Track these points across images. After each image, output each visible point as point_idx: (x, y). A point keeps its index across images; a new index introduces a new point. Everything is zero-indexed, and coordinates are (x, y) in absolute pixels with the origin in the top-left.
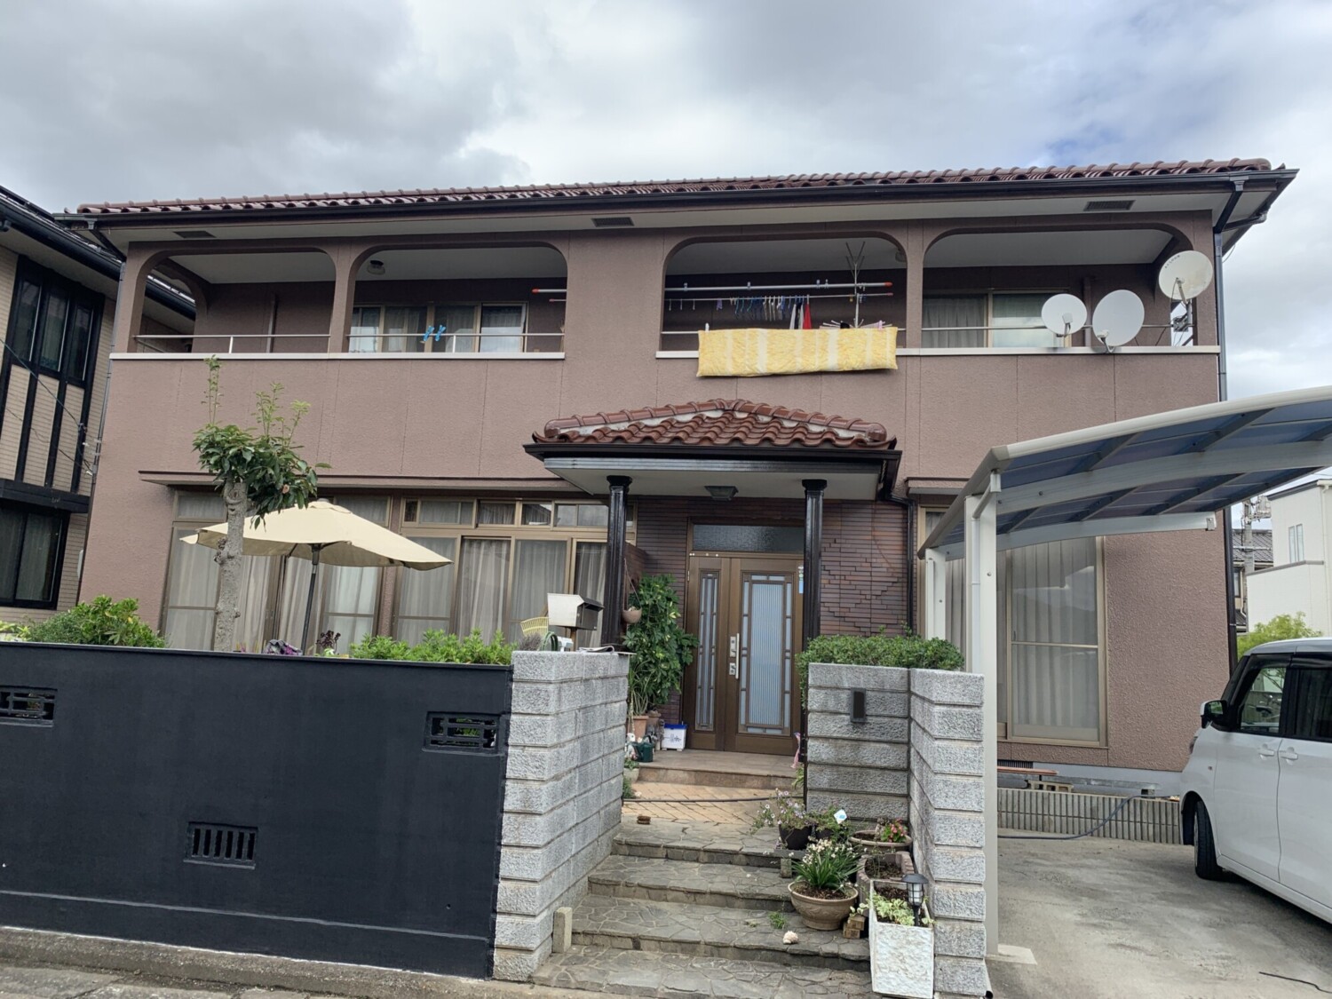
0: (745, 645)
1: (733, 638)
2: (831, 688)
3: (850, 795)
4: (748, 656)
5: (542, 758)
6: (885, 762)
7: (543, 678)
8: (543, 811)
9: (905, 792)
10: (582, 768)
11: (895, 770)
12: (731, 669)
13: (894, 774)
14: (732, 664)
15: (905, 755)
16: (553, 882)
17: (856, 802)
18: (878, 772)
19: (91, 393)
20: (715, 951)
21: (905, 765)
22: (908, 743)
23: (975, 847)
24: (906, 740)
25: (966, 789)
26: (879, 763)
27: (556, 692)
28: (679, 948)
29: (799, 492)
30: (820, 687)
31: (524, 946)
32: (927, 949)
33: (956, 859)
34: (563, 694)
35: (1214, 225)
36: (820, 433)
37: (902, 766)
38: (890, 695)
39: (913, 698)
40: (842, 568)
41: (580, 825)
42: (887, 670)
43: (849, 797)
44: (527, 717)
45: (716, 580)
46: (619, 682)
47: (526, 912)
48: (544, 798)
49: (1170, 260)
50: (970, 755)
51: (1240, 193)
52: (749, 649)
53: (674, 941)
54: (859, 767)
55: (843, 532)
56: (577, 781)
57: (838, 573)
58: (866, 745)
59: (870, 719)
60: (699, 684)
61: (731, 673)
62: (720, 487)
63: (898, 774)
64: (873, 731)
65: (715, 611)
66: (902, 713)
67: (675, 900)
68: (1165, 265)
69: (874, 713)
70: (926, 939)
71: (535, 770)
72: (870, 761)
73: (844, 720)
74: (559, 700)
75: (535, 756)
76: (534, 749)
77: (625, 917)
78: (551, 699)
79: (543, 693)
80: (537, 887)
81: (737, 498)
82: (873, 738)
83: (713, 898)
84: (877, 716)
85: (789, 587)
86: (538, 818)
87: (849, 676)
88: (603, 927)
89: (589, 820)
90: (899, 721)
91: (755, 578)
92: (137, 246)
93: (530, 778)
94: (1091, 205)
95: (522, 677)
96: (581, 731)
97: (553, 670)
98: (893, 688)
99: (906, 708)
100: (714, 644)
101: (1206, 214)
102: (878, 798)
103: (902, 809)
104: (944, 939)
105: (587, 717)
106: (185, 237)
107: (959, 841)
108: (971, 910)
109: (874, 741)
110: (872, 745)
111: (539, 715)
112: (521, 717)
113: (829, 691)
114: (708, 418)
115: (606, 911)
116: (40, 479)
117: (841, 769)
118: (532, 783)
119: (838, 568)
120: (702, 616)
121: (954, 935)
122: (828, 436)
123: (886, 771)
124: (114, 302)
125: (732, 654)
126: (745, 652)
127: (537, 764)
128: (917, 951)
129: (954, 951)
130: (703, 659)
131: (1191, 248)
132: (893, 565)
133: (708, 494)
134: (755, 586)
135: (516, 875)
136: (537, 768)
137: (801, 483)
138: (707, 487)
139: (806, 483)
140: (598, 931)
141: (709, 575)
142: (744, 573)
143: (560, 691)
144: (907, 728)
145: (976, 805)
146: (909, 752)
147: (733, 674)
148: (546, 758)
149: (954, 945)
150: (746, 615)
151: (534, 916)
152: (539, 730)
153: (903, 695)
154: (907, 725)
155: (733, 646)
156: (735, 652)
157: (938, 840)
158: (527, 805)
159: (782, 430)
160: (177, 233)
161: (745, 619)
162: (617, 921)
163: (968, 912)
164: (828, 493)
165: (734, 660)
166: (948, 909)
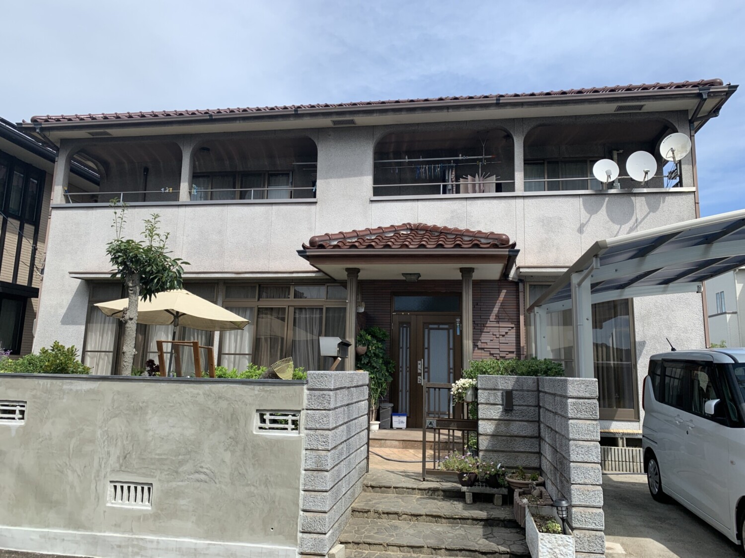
0: (426, 365)
1: (419, 362)
2: (491, 389)
3: (505, 453)
4: (428, 372)
5: (327, 436)
6: (525, 433)
7: (326, 388)
8: (329, 469)
9: (538, 450)
10: (347, 441)
11: (531, 437)
12: (419, 380)
13: (531, 440)
14: (419, 377)
15: (537, 428)
16: (334, 511)
17: (509, 457)
18: (522, 439)
19: (38, 228)
20: (434, 552)
21: (537, 435)
22: (539, 422)
23: (596, 485)
24: (537, 419)
25: (589, 449)
26: (522, 434)
27: (334, 396)
28: (411, 550)
29: (458, 276)
30: (485, 389)
31: (319, 552)
32: (571, 548)
33: (585, 492)
34: (337, 397)
35: (690, 118)
36: (470, 241)
37: (535, 435)
38: (526, 393)
39: (541, 394)
40: (482, 320)
41: (347, 476)
42: (525, 378)
43: (504, 454)
44: (317, 411)
45: (408, 328)
46: (364, 389)
47: (320, 531)
48: (329, 460)
49: (666, 138)
50: (591, 428)
51: (706, 99)
52: (428, 368)
53: (408, 546)
54: (509, 436)
55: (482, 299)
56: (345, 449)
57: (480, 322)
58: (514, 423)
59: (515, 408)
60: (400, 388)
61: (418, 382)
62: (411, 274)
63: (533, 440)
64: (517, 414)
65: (408, 346)
66: (534, 403)
67: (405, 520)
68: (663, 141)
69: (518, 404)
70: (570, 542)
71: (323, 444)
72: (516, 433)
73: (500, 409)
74: (336, 400)
75: (323, 435)
76: (322, 431)
77: (376, 531)
78: (332, 400)
79: (327, 396)
80: (326, 515)
81: (420, 280)
82: (518, 419)
83: (428, 518)
84: (519, 406)
85: (451, 331)
86: (326, 473)
87: (502, 382)
88: (364, 538)
89: (351, 473)
90: (533, 408)
91: (431, 326)
92: (65, 141)
93: (320, 449)
94: (620, 108)
95: (313, 387)
96: (346, 419)
97: (332, 382)
98: (529, 389)
99: (537, 400)
100: (408, 365)
101: (685, 112)
102: (521, 455)
103: (536, 461)
104: (579, 541)
105: (349, 410)
106: (93, 136)
107: (586, 481)
108: (595, 523)
109: (517, 421)
110: (517, 423)
111: (325, 410)
112: (313, 411)
113: (490, 392)
114: (402, 234)
115: (364, 528)
116: (9, 278)
117: (499, 438)
118: (321, 451)
119: (480, 320)
120: (401, 350)
121: (586, 539)
122: (476, 242)
123: (526, 438)
124: (52, 176)
125: (419, 371)
126: (427, 370)
127: (325, 440)
128: (565, 550)
129: (586, 549)
130: (402, 374)
131: (677, 132)
132: (511, 317)
133: (404, 278)
134: (431, 331)
135: (313, 509)
136: (324, 442)
137: (459, 271)
138: (403, 274)
139: (462, 270)
140: (361, 541)
141: (405, 325)
142: (424, 323)
143: (336, 395)
144: (537, 412)
145: (595, 459)
146: (539, 426)
147: (420, 383)
148: (330, 436)
149: (586, 545)
150: (426, 348)
151: (325, 534)
152: (325, 419)
153: (535, 392)
154: (537, 411)
155: (419, 366)
156: (421, 370)
157: (574, 481)
158: (319, 465)
159: (447, 240)
160: (89, 133)
161: (426, 351)
162: (372, 534)
163: (594, 525)
164: (476, 276)
165: (420, 374)
166: (581, 523)
